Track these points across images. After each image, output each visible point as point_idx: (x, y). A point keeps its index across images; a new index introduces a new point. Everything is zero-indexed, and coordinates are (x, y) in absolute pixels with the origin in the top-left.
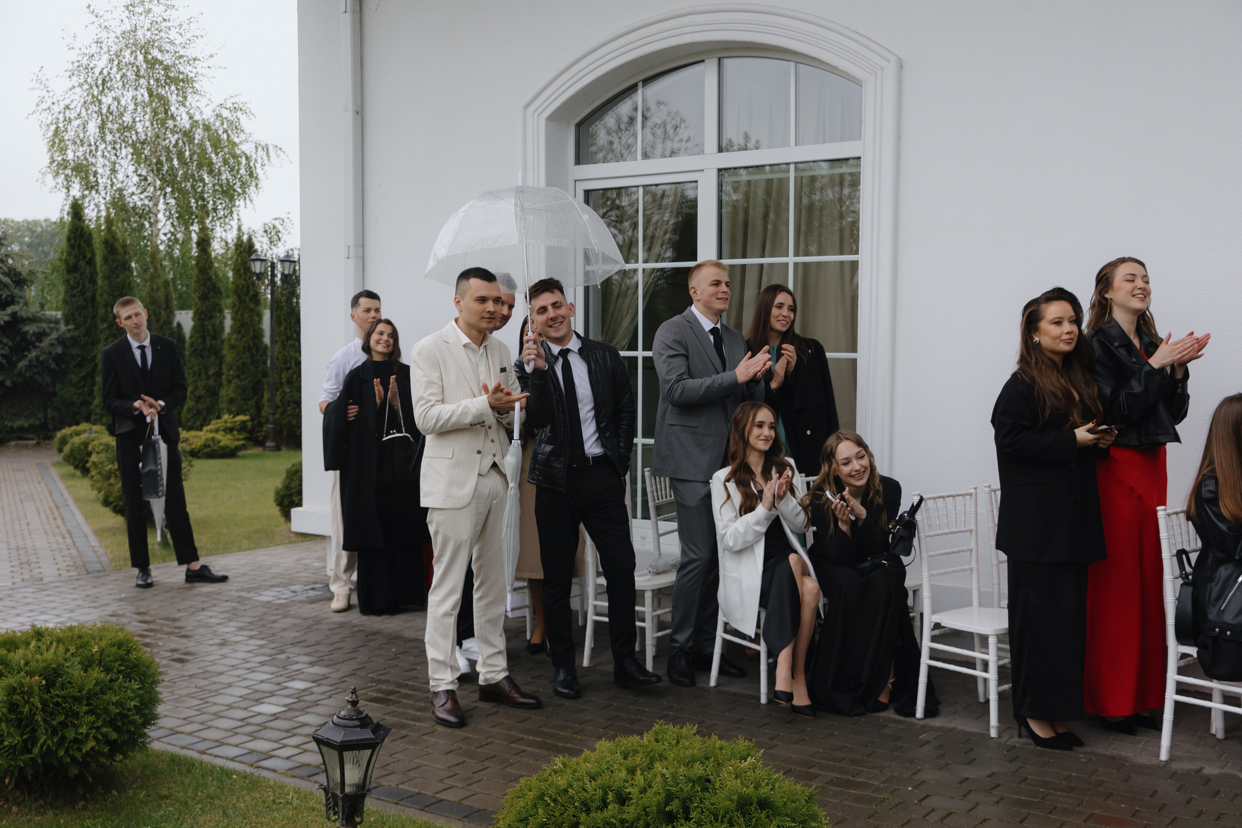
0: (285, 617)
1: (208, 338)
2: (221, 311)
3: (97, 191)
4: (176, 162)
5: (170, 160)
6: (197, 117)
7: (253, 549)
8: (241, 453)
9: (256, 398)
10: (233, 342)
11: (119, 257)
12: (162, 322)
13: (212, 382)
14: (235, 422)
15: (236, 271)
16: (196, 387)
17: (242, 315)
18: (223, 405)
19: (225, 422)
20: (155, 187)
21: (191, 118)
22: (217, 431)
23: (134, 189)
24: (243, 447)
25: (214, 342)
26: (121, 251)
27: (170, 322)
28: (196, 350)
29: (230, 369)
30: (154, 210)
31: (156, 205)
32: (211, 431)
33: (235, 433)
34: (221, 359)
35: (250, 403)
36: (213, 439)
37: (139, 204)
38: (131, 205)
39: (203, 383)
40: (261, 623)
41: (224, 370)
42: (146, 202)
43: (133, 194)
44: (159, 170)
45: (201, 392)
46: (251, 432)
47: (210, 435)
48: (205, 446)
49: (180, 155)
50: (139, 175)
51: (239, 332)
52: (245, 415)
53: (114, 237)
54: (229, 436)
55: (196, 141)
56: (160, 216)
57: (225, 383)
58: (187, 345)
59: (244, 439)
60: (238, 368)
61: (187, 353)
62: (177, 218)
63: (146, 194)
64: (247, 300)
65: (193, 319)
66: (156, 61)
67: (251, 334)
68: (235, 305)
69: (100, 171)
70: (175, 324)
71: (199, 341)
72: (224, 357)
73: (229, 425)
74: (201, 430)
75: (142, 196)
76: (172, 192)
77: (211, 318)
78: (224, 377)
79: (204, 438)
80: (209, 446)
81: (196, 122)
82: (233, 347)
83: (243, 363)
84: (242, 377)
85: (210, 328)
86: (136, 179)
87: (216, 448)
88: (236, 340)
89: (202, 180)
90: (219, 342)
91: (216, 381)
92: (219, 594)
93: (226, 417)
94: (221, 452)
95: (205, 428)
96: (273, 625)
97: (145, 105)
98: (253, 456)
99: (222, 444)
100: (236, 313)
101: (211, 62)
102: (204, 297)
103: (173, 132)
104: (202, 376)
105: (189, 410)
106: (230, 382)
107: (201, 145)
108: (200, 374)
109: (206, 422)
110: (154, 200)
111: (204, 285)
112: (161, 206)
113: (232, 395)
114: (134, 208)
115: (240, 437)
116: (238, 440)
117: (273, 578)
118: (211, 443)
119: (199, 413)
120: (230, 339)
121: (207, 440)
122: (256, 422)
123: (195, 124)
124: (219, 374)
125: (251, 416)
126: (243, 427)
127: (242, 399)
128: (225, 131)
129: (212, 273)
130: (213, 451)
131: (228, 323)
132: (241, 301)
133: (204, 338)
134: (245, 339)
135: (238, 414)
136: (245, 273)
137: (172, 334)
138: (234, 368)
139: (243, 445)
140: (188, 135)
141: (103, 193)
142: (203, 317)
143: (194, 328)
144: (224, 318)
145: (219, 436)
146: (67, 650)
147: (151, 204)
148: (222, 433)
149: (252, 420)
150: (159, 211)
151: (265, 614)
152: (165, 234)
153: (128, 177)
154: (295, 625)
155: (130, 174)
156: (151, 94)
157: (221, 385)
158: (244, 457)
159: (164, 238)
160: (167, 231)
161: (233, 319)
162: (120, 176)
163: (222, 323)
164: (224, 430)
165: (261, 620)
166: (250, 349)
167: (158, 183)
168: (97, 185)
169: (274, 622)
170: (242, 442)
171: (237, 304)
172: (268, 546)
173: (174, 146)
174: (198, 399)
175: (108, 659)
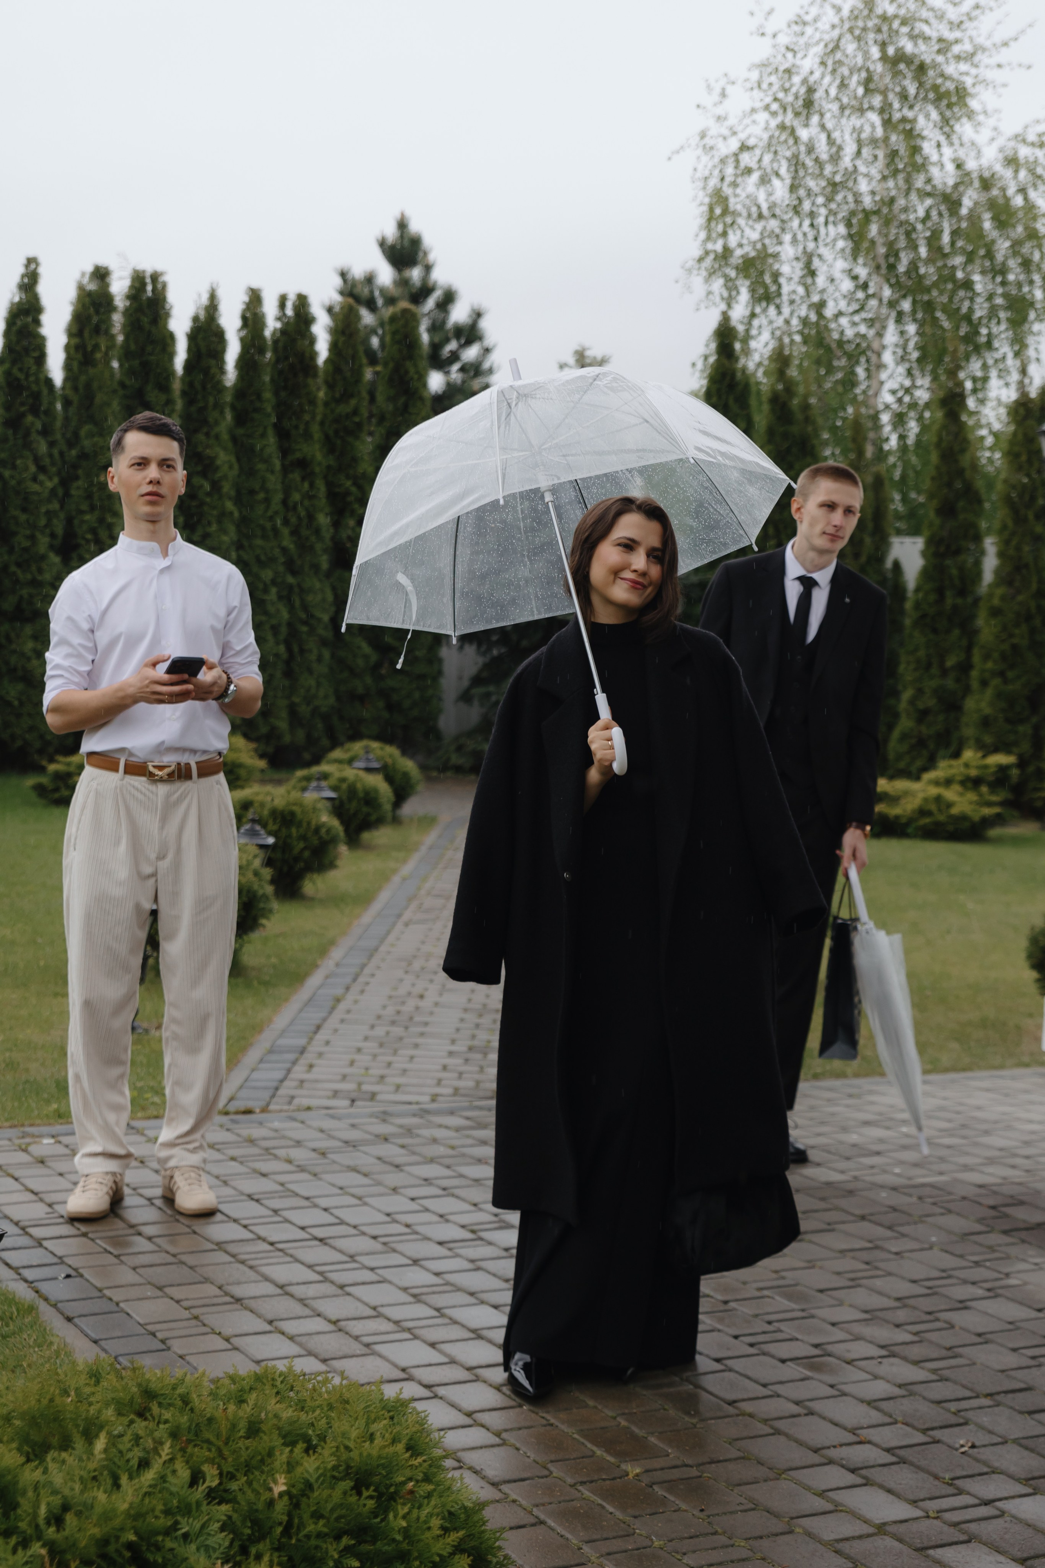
0: (993, 1293)
1: (949, 594)
2: (978, 538)
3: (778, 307)
4: (923, 251)
5: (913, 246)
6: (971, 165)
7: (964, 1070)
8: (994, 832)
9: (1034, 720)
10: (996, 602)
11: (795, 429)
12: (863, 559)
13: (950, 683)
14: (986, 767)
15: (1012, 455)
16: (920, 691)
17: (1018, 549)
18: (969, 731)
19: (967, 765)
20: (881, 300)
21: (959, 166)
22: (948, 782)
23: (843, 305)
24: (998, 820)
25: (959, 601)
26: (799, 416)
27: (880, 559)
28: (924, 616)
29: (986, 657)
30: (876, 345)
31: (880, 335)
32: (936, 783)
33: (984, 789)
34: (970, 634)
35: (1021, 729)
36: (938, 799)
37: (849, 333)
38: (836, 336)
39: (934, 683)
40: (926, 1304)
41: (976, 658)
42: (863, 329)
43: (840, 314)
44: (892, 267)
45: (929, 702)
46: (1019, 789)
47: (934, 791)
48: (922, 812)
49: (934, 239)
50: (855, 278)
51: (1010, 583)
52: (1009, 752)
53: (789, 388)
54: (972, 796)
55: (964, 211)
56: (888, 357)
57: (975, 684)
58: (908, 605)
59: (1002, 804)
60: (1004, 657)
61: (908, 622)
62: (919, 360)
63: (864, 315)
64: (1031, 516)
65: (924, 554)
66: (901, 57)
67: (1034, 586)
68: (1004, 527)
69: (785, 269)
70: (889, 564)
71: (932, 597)
72: (976, 632)
73: (973, 773)
74: (918, 778)
75: (857, 318)
76: (914, 311)
77: (957, 552)
78: (974, 674)
79: (921, 795)
80: (929, 813)
81: (968, 174)
82: (995, 612)
83: (1014, 647)
84: (1010, 674)
85: (954, 572)
86: (847, 285)
87: (942, 818)
88: (1003, 598)
89: (968, 285)
90: (970, 600)
91: (958, 680)
92: (851, 1192)
93: (968, 754)
94: (951, 828)
95: (927, 776)
96: (956, 1317)
97: (874, 142)
98: (1017, 842)
99: (955, 811)
100: (1007, 542)
101: (1004, 56)
102: (947, 510)
103: (923, 194)
104: (935, 670)
105: (904, 737)
106: (984, 683)
107: (974, 218)
108: (929, 666)
109: (930, 764)
110: (877, 325)
111: (949, 485)
112: (891, 336)
113: (988, 711)
114: (840, 343)
115: (994, 798)
116: (990, 804)
117: (991, 1161)
118: (933, 807)
119: (921, 743)
120: (991, 595)
121: (926, 800)
122: (1031, 769)
123: (964, 177)
124: (965, 667)
125: (1021, 757)
126: (1001, 777)
127: (1008, 720)
128: (1022, 191)
129: (965, 461)
130: (937, 824)
131: (990, 563)
132: (1019, 519)
133: (940, 592)
134: (1020, 598)
135: (996, 750)
136: (1030, 462)
137: (883, 582)
138: (996, 655)
139: (998, 816)
140: (951, 202)
141: (786, 311)
142: (942, 549)
143: (926, 574)
144: (983, 553)
145: (950, 794)
146: (196, 1478)
147: (871, 333)
148: (957, 787)
149: (1022, 764)
150: (884, 347)
151: (946, 1274)
152: (893, 392)
153: (832, 280)
154: (1013, 1325)
155: (838, 275)
156: (887, 123)
157: (967, 690)
158: (999, 841)
159: (889, 399)
160: (896, 386)
161: (1001, 555)
162: (821, 281)
163: (978, 564)
164: (963, 783)
165: (932, 1293)
166: (1029, 618)
167: (887, 292)
168: (779, 295)
169: (963, 1305)
170: (996, 810)
171: (1010, 523)
172: (1001, 1067)
173: (924, 221)
174: (923, 715)
175: (311, 1527)
